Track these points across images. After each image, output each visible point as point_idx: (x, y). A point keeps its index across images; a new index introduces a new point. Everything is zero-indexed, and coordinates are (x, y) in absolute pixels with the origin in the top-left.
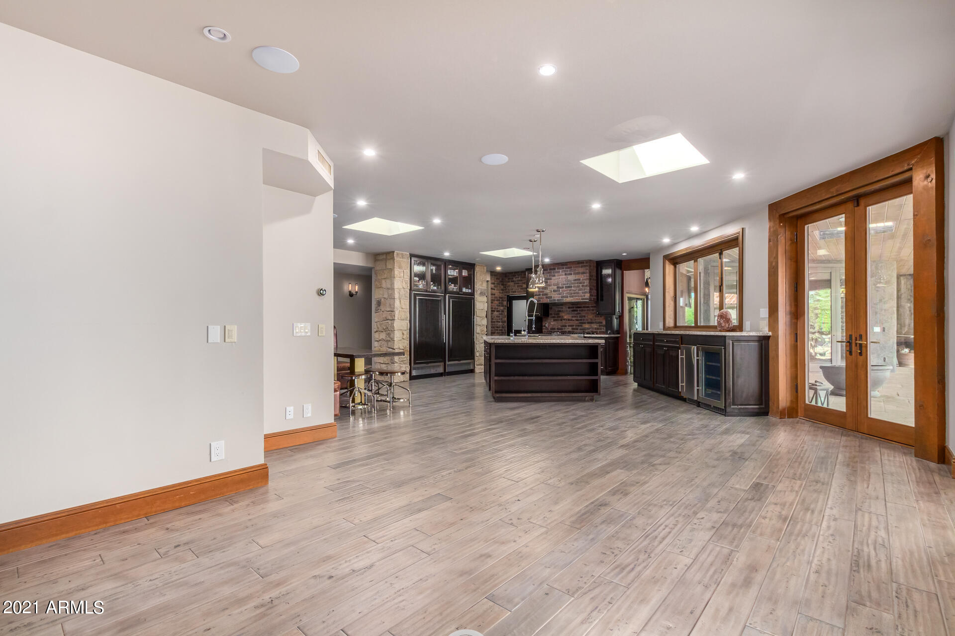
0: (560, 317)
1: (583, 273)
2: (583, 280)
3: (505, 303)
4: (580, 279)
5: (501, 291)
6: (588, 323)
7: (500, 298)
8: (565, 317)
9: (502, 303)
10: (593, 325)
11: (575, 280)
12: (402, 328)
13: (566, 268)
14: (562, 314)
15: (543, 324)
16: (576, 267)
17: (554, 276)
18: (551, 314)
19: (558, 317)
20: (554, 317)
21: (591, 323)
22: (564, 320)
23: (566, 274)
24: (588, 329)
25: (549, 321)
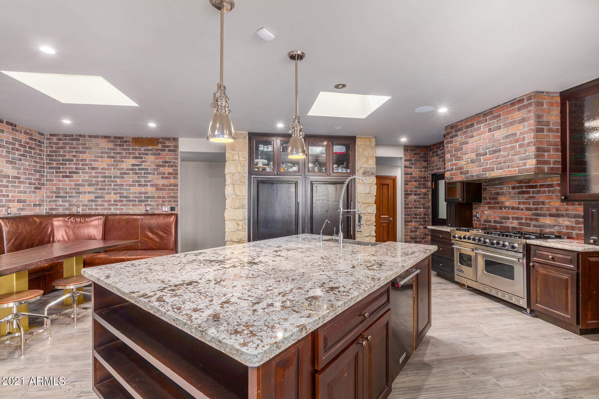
0: (498, 203)
1: (523, 120)
2: (521, 134)
3: (429, 184)
4: (515, 134)
5: (423, 170)
6: (551, 215)
7: (421, 178)
8: (507, 204)
9: (424, 184)
10: (561, 220)
11: (507, 137)
12: (236, 218)
13: (491, 119)
14: (501, 199)
15: (474, 213)
16: (508, 113)
17: (472, 137)
18: (485, 198)
19: (495, 203)
20: (489, 203)
21: (558, 216)
22: (505, 208)
23: (490, 130)
24: (550, 226)
25: (482, 209)
